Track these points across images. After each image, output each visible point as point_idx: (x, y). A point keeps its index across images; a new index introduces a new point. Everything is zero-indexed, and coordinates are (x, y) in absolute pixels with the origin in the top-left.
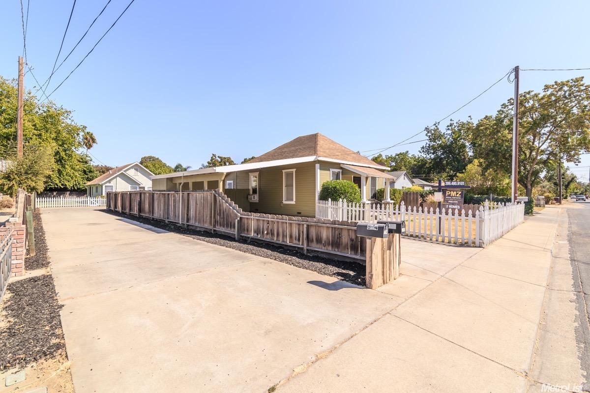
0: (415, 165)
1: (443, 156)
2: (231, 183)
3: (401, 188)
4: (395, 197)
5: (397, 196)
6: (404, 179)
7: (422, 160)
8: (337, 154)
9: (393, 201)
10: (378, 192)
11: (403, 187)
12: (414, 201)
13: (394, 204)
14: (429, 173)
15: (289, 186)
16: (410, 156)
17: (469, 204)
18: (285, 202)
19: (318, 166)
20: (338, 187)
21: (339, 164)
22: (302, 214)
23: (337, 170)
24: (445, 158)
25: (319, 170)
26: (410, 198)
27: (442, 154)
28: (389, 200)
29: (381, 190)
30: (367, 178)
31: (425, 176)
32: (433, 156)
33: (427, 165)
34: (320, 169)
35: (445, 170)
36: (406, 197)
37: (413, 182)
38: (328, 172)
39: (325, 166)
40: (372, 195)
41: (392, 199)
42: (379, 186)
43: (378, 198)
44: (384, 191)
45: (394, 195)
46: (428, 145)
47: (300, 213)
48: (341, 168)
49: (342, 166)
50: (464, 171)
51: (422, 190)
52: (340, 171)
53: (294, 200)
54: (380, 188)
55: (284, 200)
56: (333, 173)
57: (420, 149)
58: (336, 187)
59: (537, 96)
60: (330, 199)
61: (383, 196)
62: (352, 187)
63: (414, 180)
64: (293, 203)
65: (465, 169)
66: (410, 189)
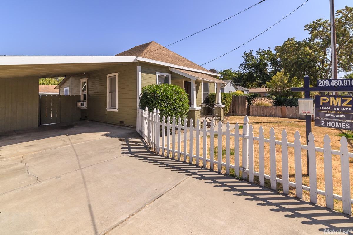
0: (236, 77)
1: (254, 71)
2: (67, 90)
3: (228, 93)
4: (226, 101)
5: (227, 100)
6: (230, 85)
7: (241, 74)
8: (168, 59)
9: (224, 106)
10: (210, 97)
11: (230, 92)
12: (242, 104)
13: (225, 107)
14: (245, 82)
15: (113, 91)
16: (232, 72)
17: (291, 106)
18: (109, 110)
19: (139, 68)
20: (158, 92)
21: (168, 67)
22: (124, 123)
23: (165, 75)
24: (255, 72)
25: (140, 73)
26: (238, 101)
27: (254, 70)
28: (220, 104)
29: (212, 94)
30: (198, 83)
31: (243, 84)
32: (248, 71)
33: (244, 77)
34: (143, 72)
35: (255, 80)
36: (235, 101)
37: (236, 88)
38: (154, 76)
39: (149, 68)
40: (205, 100)
41: (223, 104)
42: (211, 90)
43: (210, 102)
44: (215, 96)
45: (225, 99)
46: (244, 63)
47: (122, 122)
48: (171, 72)
49: (171, 70)
50: (270, 80)
51: (243, 93)
52: (170, 75)
53: (117, 107)
54: (212, 93)
55: (108, 107)
56: (160, 77)
57: (239, 66)
58: (155, 92)
59: (327, 22)
60: (147, 108)
61: (215, 101)
62: (177, 93)
63: (237, 86)
64: (116, 110)
65: (271, 79)
66: (235, 93)
